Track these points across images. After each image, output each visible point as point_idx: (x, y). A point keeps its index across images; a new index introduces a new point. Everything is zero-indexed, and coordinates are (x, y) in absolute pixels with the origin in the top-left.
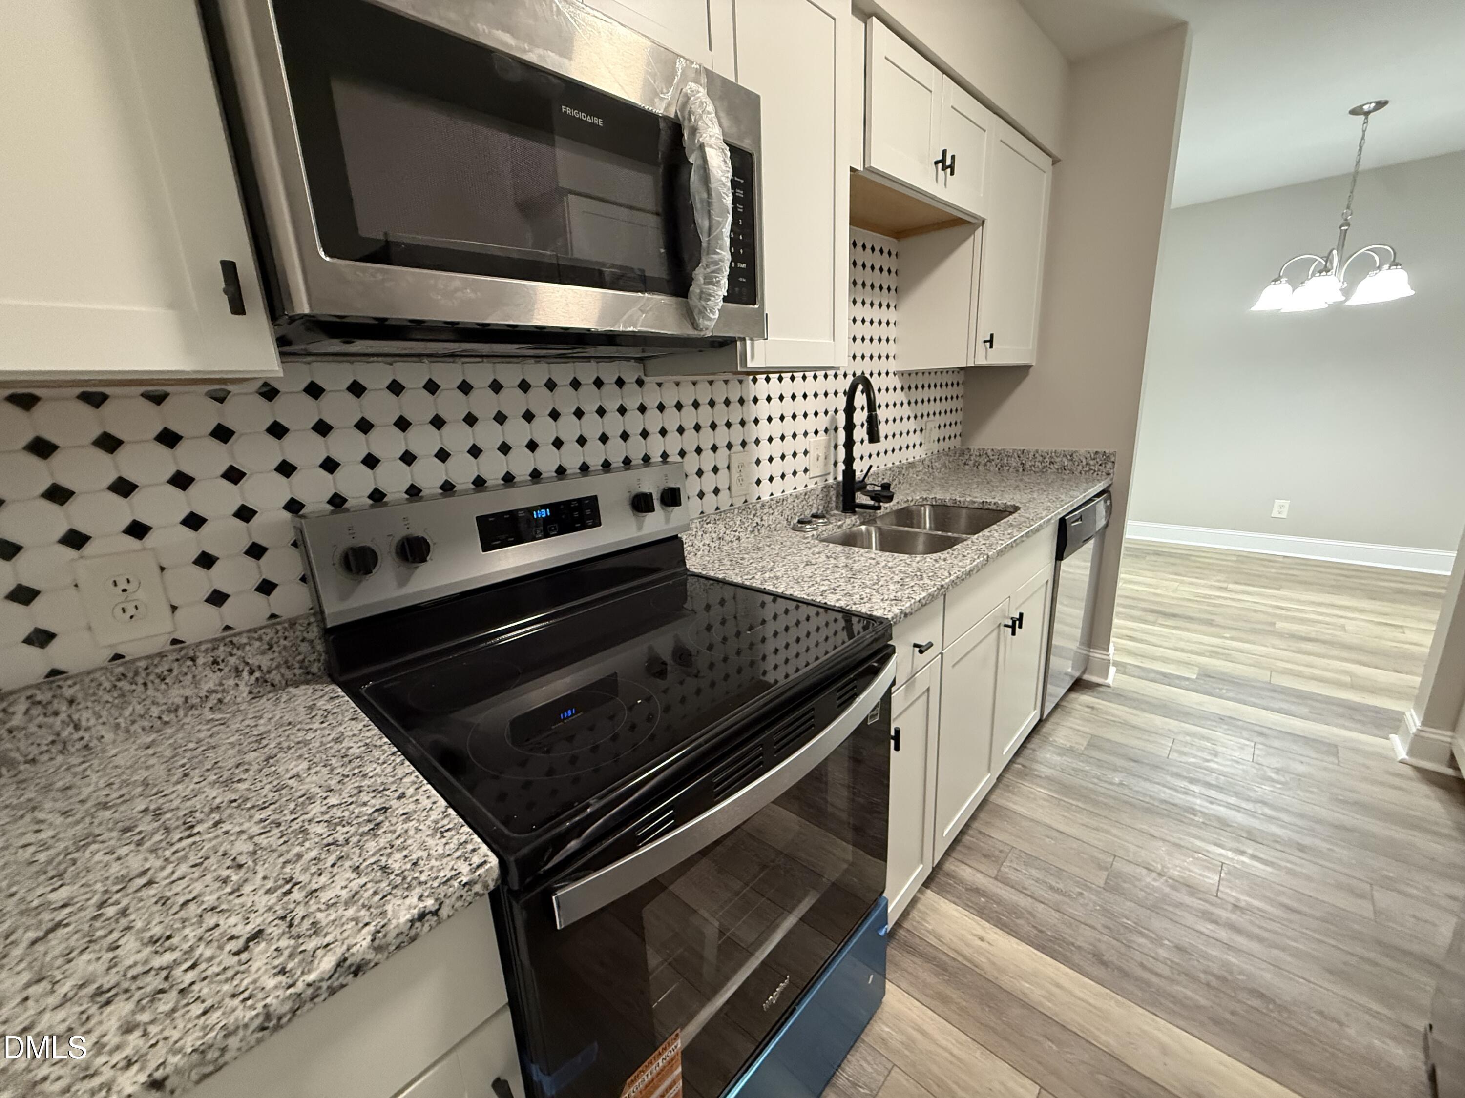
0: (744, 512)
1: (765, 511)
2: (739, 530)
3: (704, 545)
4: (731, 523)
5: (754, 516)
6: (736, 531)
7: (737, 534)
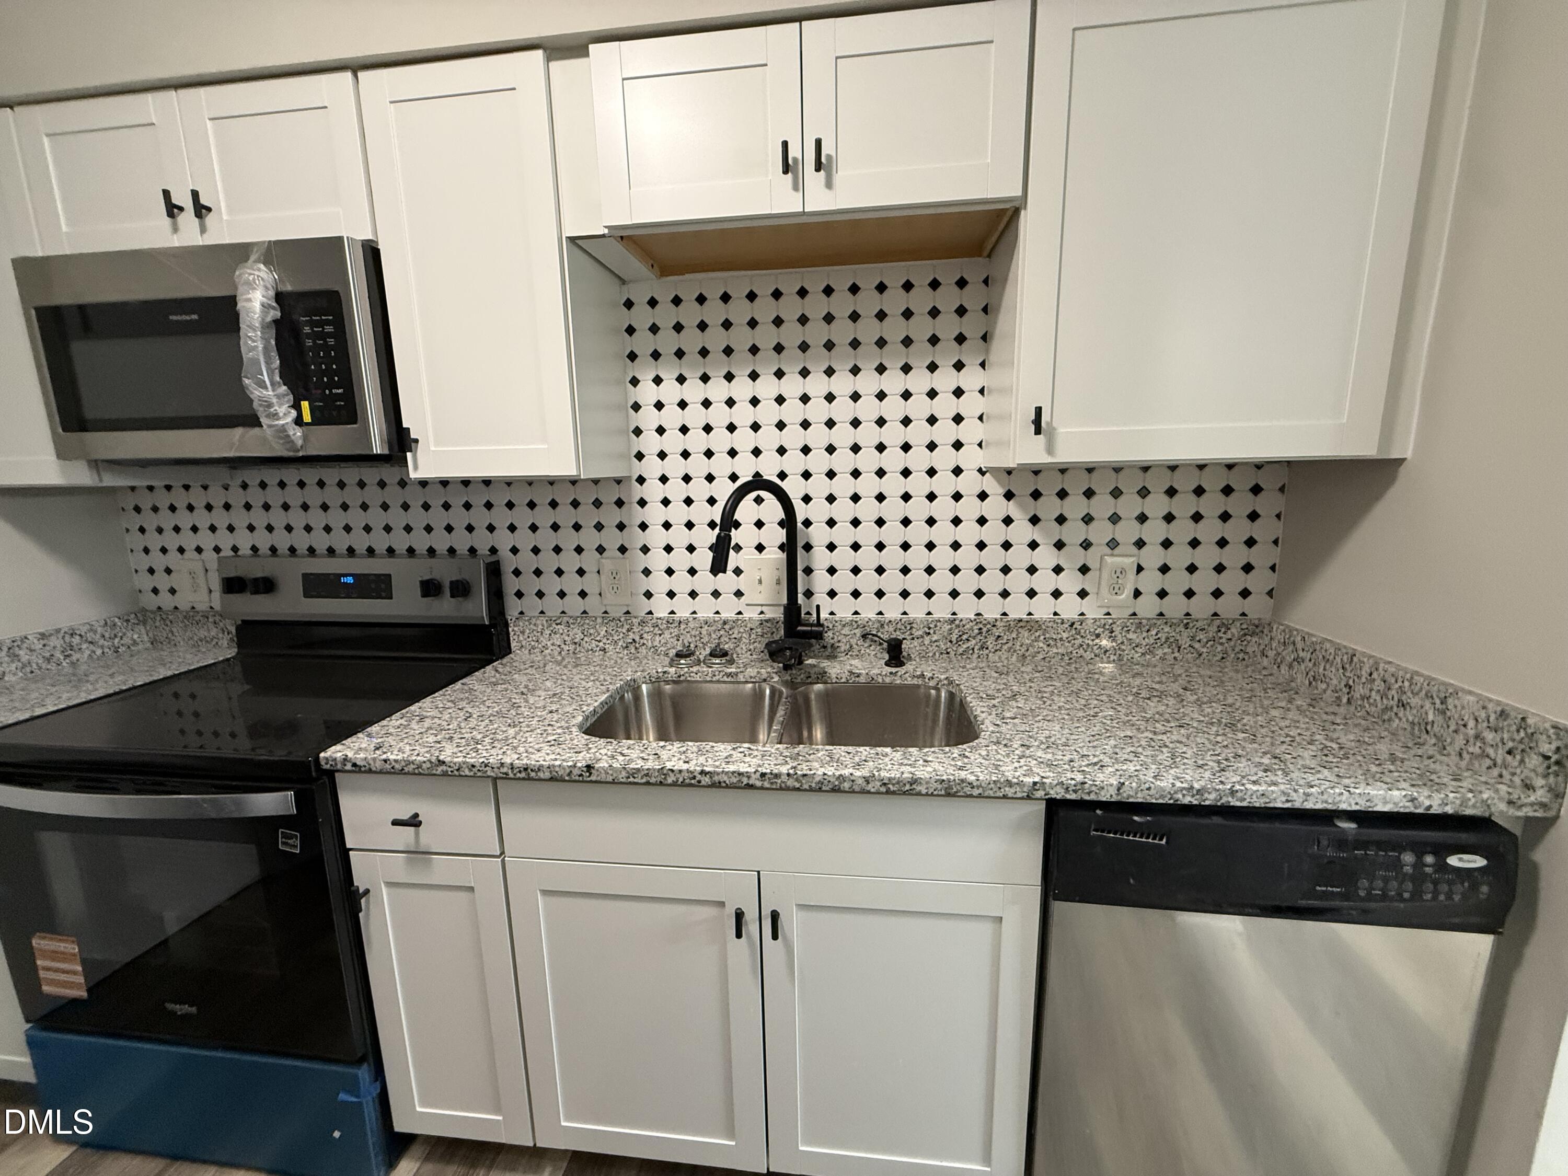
0: (612, 624)
1: (647, 629)
2: (605, 641)
3: (553, 645)
4: (592, 631)
5: (628, 630)
6: (599, 641)
7: (601, 644)
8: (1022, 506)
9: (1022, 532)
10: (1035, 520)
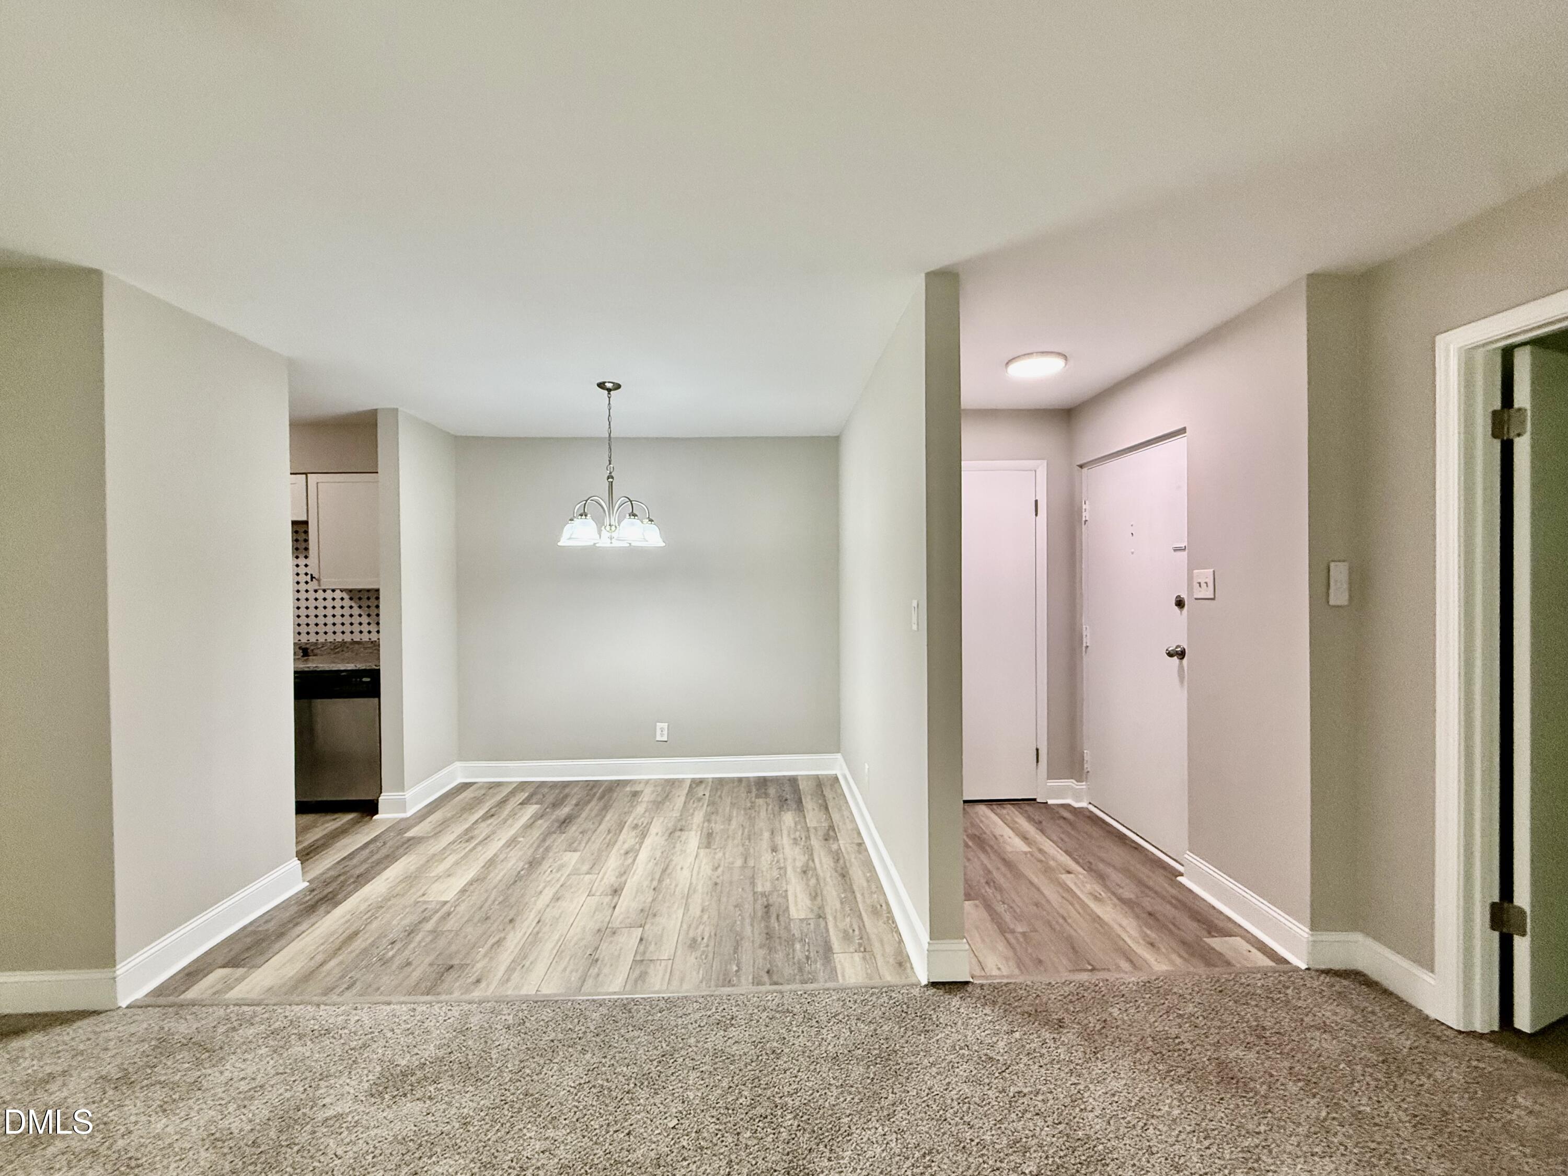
8: (355, 602)
9: (356, 611)
10: (360, 607)
